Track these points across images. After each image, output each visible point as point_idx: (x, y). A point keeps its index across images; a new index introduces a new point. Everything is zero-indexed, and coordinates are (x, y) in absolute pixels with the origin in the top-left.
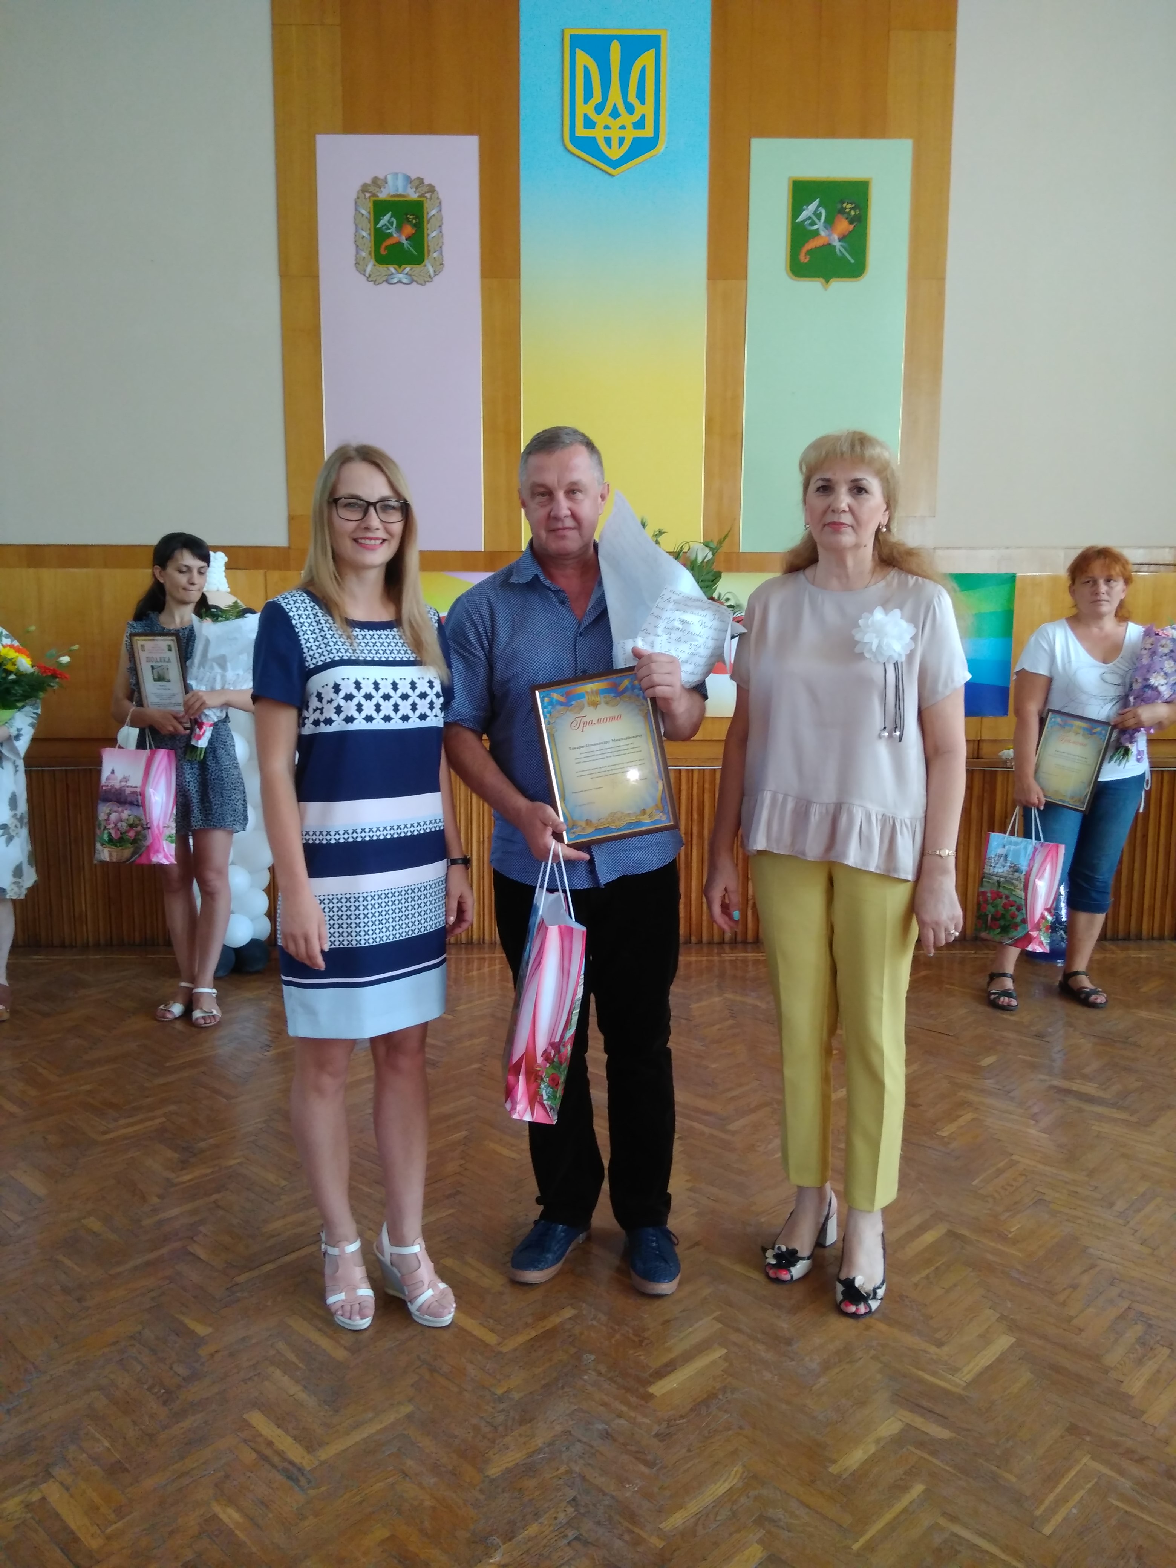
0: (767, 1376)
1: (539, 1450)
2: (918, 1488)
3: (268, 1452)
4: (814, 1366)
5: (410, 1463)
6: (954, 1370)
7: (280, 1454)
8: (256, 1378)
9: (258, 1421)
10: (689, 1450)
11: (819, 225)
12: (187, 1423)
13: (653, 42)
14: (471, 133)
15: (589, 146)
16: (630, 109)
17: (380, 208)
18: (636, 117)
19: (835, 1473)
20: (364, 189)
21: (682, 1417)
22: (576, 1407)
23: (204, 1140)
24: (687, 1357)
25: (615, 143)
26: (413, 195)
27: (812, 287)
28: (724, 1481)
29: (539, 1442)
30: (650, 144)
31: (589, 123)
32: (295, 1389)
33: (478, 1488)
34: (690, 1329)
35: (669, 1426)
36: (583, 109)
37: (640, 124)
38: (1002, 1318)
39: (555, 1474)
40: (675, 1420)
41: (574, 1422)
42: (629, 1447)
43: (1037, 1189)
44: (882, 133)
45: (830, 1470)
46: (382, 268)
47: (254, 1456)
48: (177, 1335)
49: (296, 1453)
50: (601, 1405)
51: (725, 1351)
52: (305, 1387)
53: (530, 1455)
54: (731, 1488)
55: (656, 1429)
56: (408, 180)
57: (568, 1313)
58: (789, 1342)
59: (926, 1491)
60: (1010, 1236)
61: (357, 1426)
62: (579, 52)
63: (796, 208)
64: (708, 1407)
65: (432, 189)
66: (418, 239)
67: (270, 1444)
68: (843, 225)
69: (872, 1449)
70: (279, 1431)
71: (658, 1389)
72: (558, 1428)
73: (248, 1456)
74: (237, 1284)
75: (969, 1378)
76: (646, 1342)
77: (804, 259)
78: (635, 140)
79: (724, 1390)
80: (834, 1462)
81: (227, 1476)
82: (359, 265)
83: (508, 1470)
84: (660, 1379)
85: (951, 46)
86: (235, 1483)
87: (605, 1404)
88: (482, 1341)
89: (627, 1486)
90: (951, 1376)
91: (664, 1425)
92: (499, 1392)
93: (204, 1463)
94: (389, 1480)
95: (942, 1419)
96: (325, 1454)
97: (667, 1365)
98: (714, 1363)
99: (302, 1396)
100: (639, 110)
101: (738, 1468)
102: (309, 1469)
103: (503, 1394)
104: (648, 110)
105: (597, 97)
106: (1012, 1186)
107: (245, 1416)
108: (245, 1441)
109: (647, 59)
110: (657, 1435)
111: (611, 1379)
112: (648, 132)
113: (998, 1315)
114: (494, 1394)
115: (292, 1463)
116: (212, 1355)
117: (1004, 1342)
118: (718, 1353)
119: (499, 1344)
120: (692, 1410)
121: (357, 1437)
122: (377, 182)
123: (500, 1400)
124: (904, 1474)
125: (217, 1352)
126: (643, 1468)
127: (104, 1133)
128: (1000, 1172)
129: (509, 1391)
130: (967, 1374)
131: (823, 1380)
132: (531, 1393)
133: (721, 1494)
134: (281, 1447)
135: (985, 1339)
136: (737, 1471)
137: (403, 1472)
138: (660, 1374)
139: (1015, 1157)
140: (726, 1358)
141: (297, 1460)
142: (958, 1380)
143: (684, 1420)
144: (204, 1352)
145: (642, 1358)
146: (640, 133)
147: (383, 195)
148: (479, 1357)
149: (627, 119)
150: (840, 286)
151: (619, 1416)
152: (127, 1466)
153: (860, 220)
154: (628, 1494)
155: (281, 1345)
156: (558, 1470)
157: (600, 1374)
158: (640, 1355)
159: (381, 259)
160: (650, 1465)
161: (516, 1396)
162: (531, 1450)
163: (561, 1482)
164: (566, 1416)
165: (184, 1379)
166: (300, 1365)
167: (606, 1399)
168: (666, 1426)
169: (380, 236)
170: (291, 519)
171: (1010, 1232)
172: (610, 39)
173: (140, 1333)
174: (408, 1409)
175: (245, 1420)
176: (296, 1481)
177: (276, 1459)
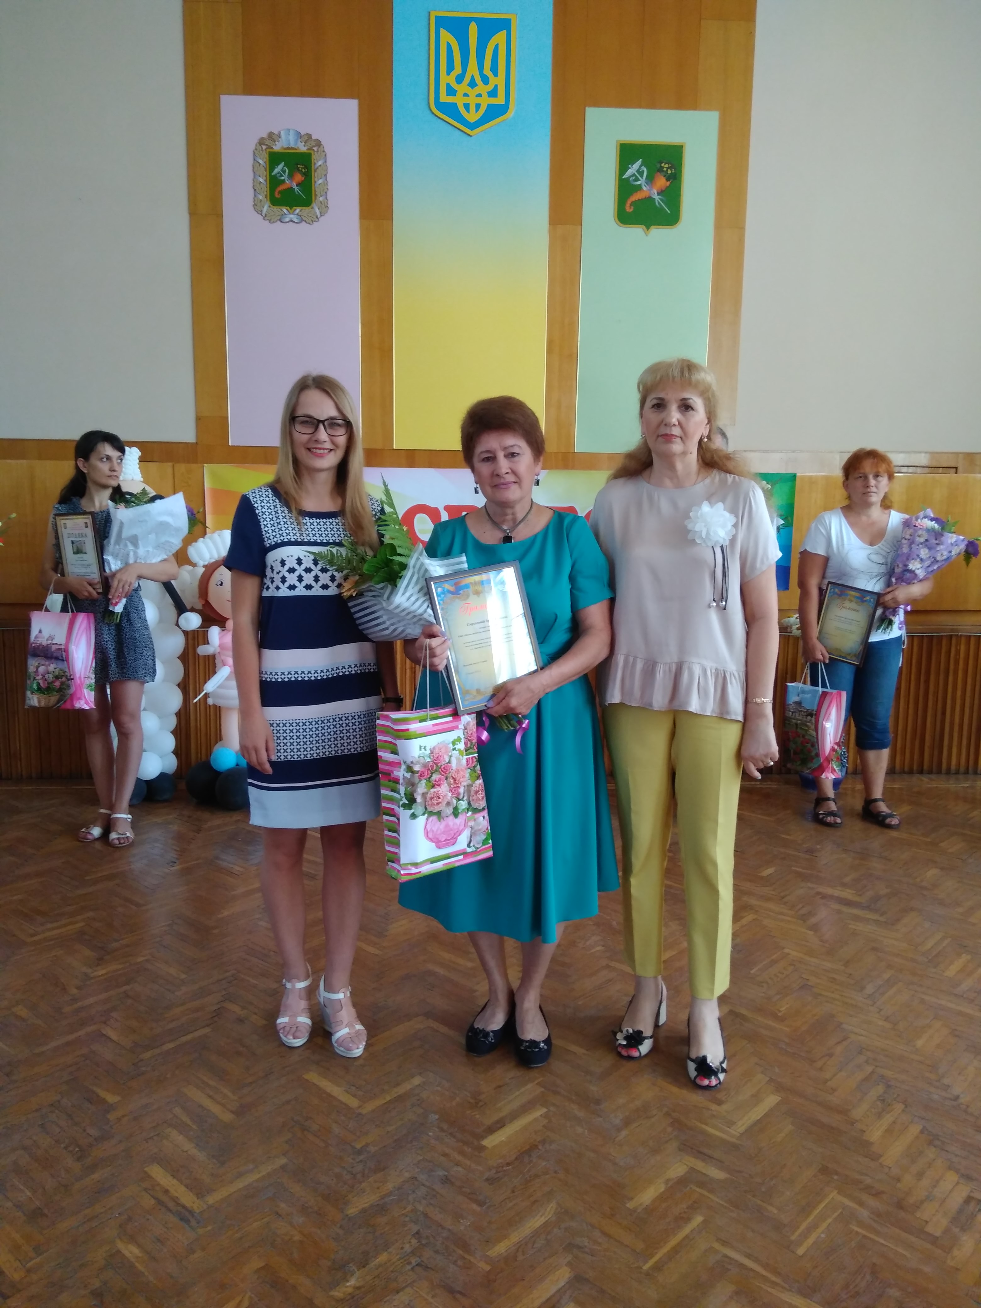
0: (579, 1130)
1: (390, 1194)
2: (698, 1219)
3: (164, 1198)
4: (617, 1121)
5: (283, 1205)
6: (731, 1124)
7: (175, 1200)
8: (155, 1138)
9: (157, 1173)
10: (513, 1192)
11: (642, 181)
12: (96, 1176)
13: (505, 24)
14: (351, 97)
15: (451, 110)
16: (485, 80)
17: (275, 158)
18: (490, 87)
19: (631, 1208)
20: (261, 142)
21: (508, 1164)
22: (421, 1158)
23: (116, 941)
24: (514, 1116)
25: (472, 108)
26: (303, 148)
27: (637, 231)
28: (541, 1216)
29: (390, 1186)
30: (501, 110)
31: (451, 92)
32: (189, 1147)
33: (338, 1225)
34: (517, 1093)
35: (497, 1172)
36: (445, 79)
37: (493, 93)
38: (771, 1080)
39: (403, 1212)
40: (503, 1167)
41: (419, 1170)
42: (464, 1189)
43: (803, 976)
44: (694, 106)
45: (628, 1205)
46: (276, 209)
47: (153, 1201)
48: (91, 1103)
49: (188, 1199)
50: (442, 1155)
51: (545, 1110)
52: (197, 1145)
53: (382, 1198)
54: (547, 1221)
55: (487, 1175)
56: (299, 135)
57: (417, 1081)
58: (598, 1102)
59: (704, 1222)
60: (780, 1014)
61: (240, 1175)
62: (443, 32)
63: (623, 165)
64: (530, 1156)
65: (318, 143)
66: (307, 185)
67: (166, 1192)
68: (661, 182)
69: (662, 1188)
70: (175, 1182)
71: (489, 1142)
72: (407, 1175)
73: (148, 1202)
74: (142, 1060)
75: (742, 1130)
76: (481, 1104)
77: (629, 209)
78: (489, 106)
79: (543, 1142)
80: (631, 1199)
81: (130, 1219)
82: (257, 206)
83: (364, 1211)
84: (491, 1134)
85: (751, 35)
86: (136, 1224)
87: (445, 1155)
88: (345, 1104)
89: (462, 1221)
90: (728, 1129)
91: (494, 1171)
92: (358, 1146)
93: (111, 1208)
94: (265, 1219)
95: (720, 1164)
96: (211, 1199)
97: (497, 1122)
98: (536, 1120)
99: (194, 1151)
100: (493, 81)
101: (553, 1205)
102: (198, 1211)
103: (361, 1148)
104: (500, 81)
105: (458, 70)
106: (783, 974)
107: (146, 1169)
108: (146, 1190)
109: (500, 38)
110: (487, 1180)
111: (451, 1134)
112: (500, 100)
113: (768, 1079)
114: (353, 1147)
115: (184, 1207)
116: (119, 1120)
117: (771, 1100)
118: (539, 1112)
119: (359, 1107)
120: (516, 1159)
121: (240, 1184)
122: (272, 136)
123: (359, 1152)
124: (687, 1208)
125: (123, 1116)
126: (475, 1206)
127: (32, 936)
128: (774, 962)
129: (367, 1145)
130: (741, 1126)
131: (624, 1133)
132: (385, 1146)
133: (538, 1226)
134: (176, 1194)
135: (757, 1098)
136: (552, 1207)
137: (277, 1213)
138: (491, 1130)
139: (786, 951)
140: (545, 1116)
141: (188, 1204)
142: (733, 1132)
143: (510, 1167)
144: (112, 1117)
145: (477, 1116)
146: (493, 101)
147: (277, 148)
148: (343, 1118)
149: (482, 88)
150: (657, 232)
151: (457, 1164)
152: (46, 1211)
153: (675, 178)
154: (462, 1228)
155: (178, 1110)
156: (405, 1209)
157: (442, 1130)
158: (476, 1115)
159: (275, 202)
160: (481, 1204)
161: (373, 1149)
162: (384, 1193)
163: (407, 1219)
164: (414, 1164)
165: (95, 1139)
166: (194, 1127)
167: (447, 1150)
168: (495, 1172)
169: (274, 182)
170: (198, 419)
171: (780, 1011)
172: (469, 20)
173: (59, 1101)
174: (283, 1161)
175: (146, 1172)
176: (187, 1221)
177: (171, 1205)
